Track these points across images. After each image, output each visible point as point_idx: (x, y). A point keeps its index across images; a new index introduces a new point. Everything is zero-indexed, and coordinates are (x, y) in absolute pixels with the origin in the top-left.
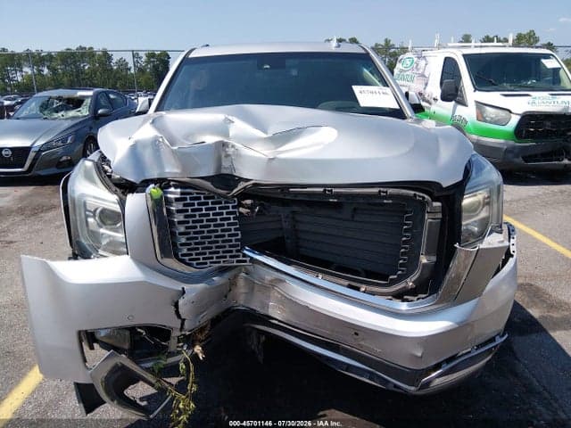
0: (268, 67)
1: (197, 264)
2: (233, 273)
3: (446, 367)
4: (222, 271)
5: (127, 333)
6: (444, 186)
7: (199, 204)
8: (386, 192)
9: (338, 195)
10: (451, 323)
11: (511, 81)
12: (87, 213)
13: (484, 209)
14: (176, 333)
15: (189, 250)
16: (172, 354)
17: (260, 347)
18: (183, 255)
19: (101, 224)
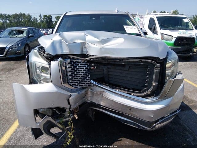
0: (94, 19)
1: (75, 86)
2: (87, 89)
3: (161, 121)
4: (83, 88)
5: (51, 110)
6: (161, 59)
7: (76, 65)
8: (141, 61)
9: (125, 62)
10: (164, 105)
11: (172, 26)
12: (36, 68)
13: (173, 67)
14: (68, 110)
15: (72, 81)
16: (66, 118)
17: (93, 116)
18: (70, 83)
19: (41, 72)
